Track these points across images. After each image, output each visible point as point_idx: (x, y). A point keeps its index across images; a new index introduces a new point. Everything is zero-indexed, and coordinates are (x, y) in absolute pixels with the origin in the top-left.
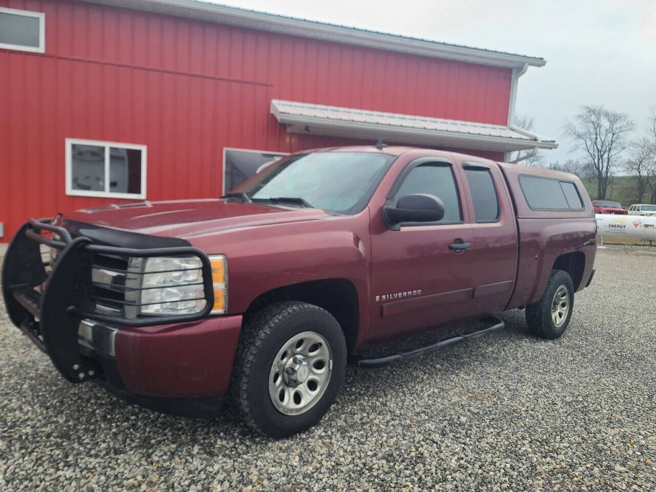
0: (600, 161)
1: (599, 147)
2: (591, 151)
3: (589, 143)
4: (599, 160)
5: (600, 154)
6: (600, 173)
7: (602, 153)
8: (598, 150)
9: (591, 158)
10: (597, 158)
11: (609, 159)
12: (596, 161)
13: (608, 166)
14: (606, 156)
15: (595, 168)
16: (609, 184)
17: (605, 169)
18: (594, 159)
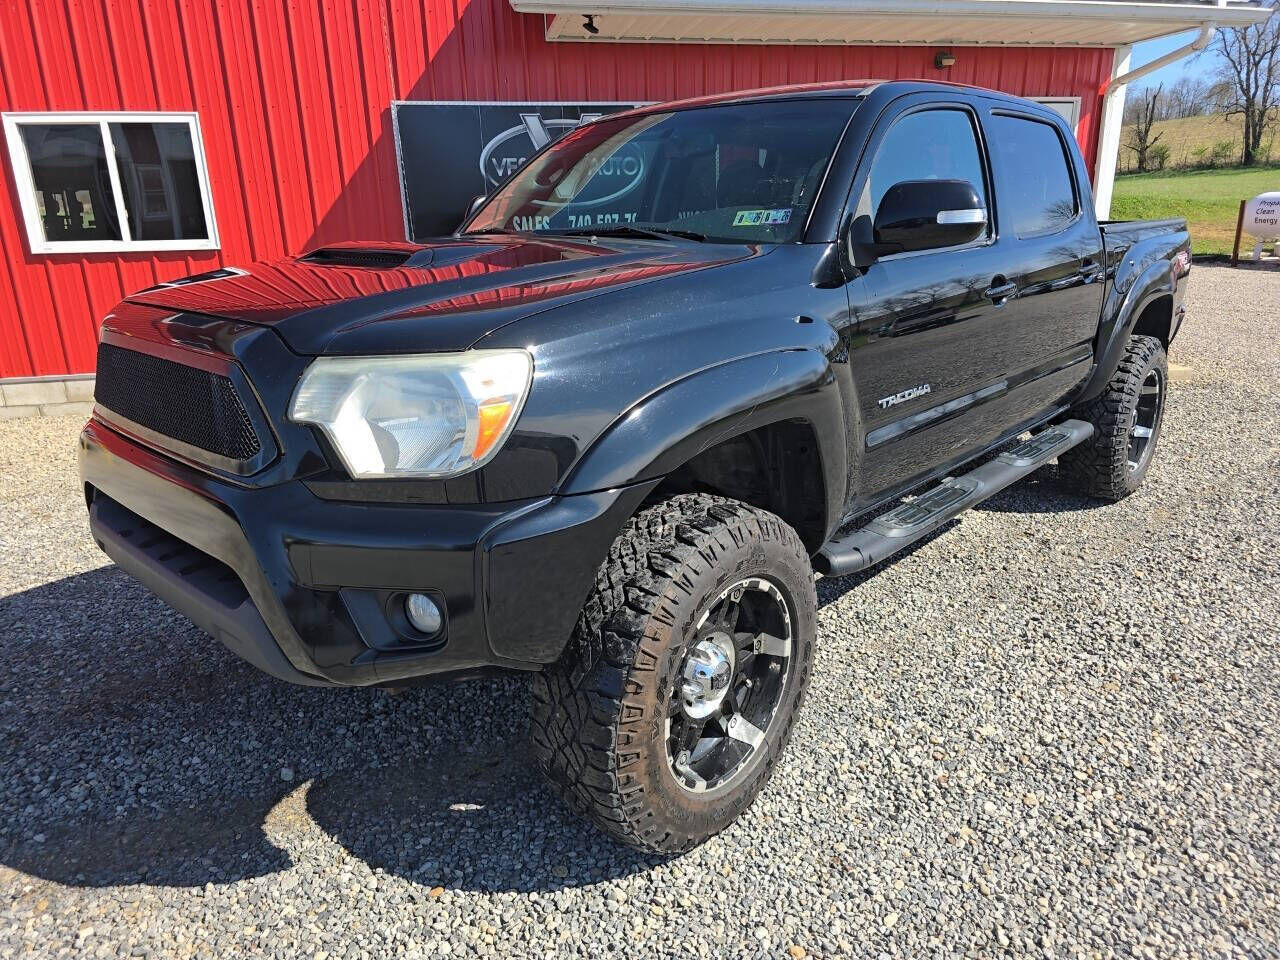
0: (1252, 75)
1: (1252, 46)
2: (1235, 55)
3: (1230, 36)
4: (1248, 74)
5: (1252, 60)
6: (1250, 101)
7: (1257, 58)
8: (1248, 52)
9: (1233, 70)
10: (1245, 71)
11: (1270, 70)
12: (1243, 76)
13: (1267, 84)
14: (1264, 64)
15: (1240, 92)
16: (1267, 124)
17: (1260, 93)
18: (1239, 73)
